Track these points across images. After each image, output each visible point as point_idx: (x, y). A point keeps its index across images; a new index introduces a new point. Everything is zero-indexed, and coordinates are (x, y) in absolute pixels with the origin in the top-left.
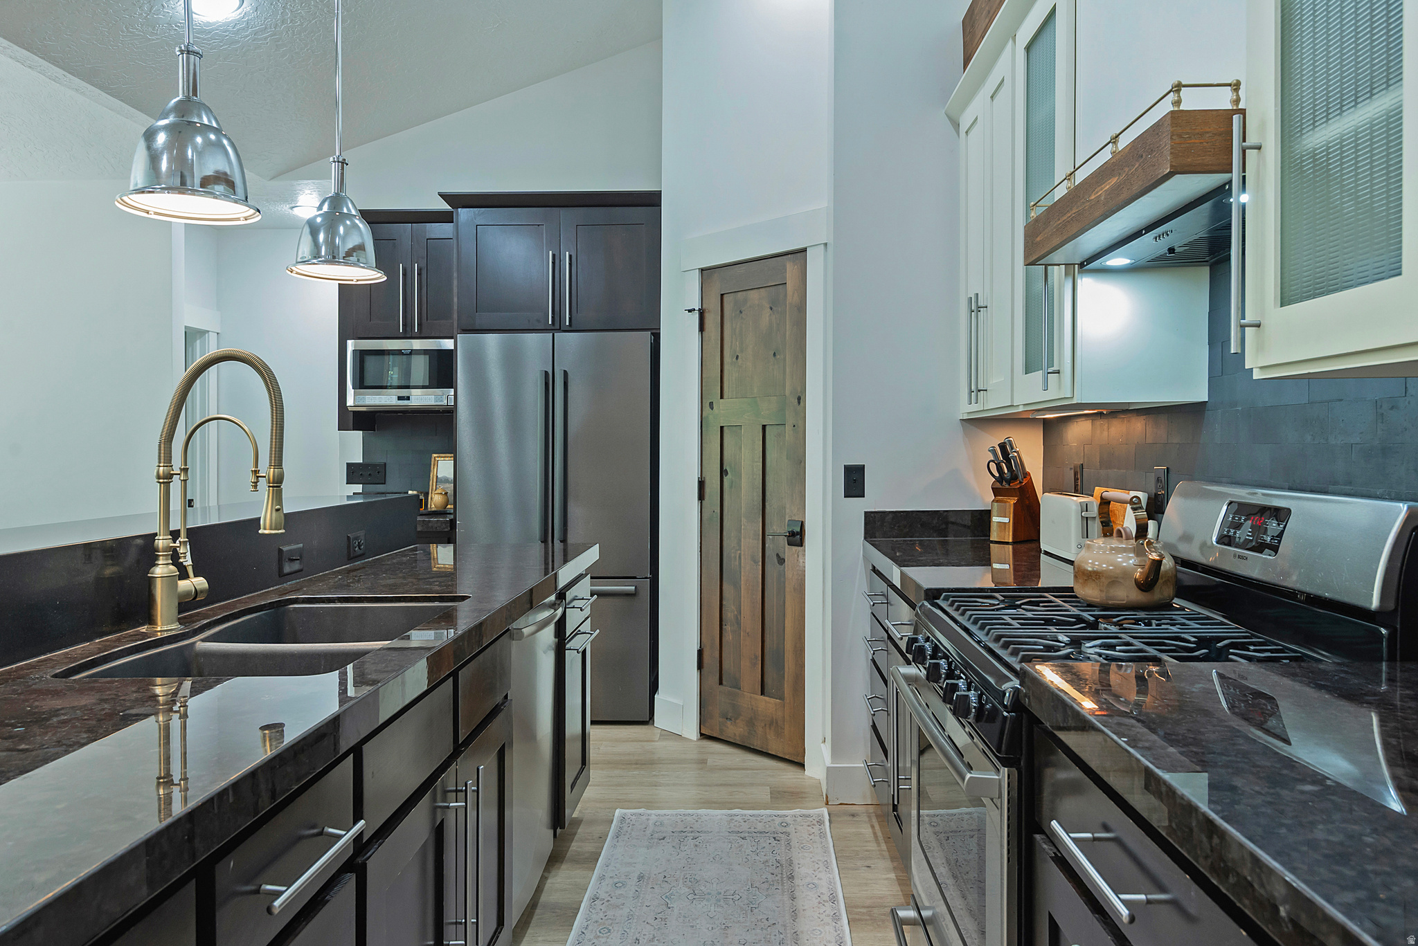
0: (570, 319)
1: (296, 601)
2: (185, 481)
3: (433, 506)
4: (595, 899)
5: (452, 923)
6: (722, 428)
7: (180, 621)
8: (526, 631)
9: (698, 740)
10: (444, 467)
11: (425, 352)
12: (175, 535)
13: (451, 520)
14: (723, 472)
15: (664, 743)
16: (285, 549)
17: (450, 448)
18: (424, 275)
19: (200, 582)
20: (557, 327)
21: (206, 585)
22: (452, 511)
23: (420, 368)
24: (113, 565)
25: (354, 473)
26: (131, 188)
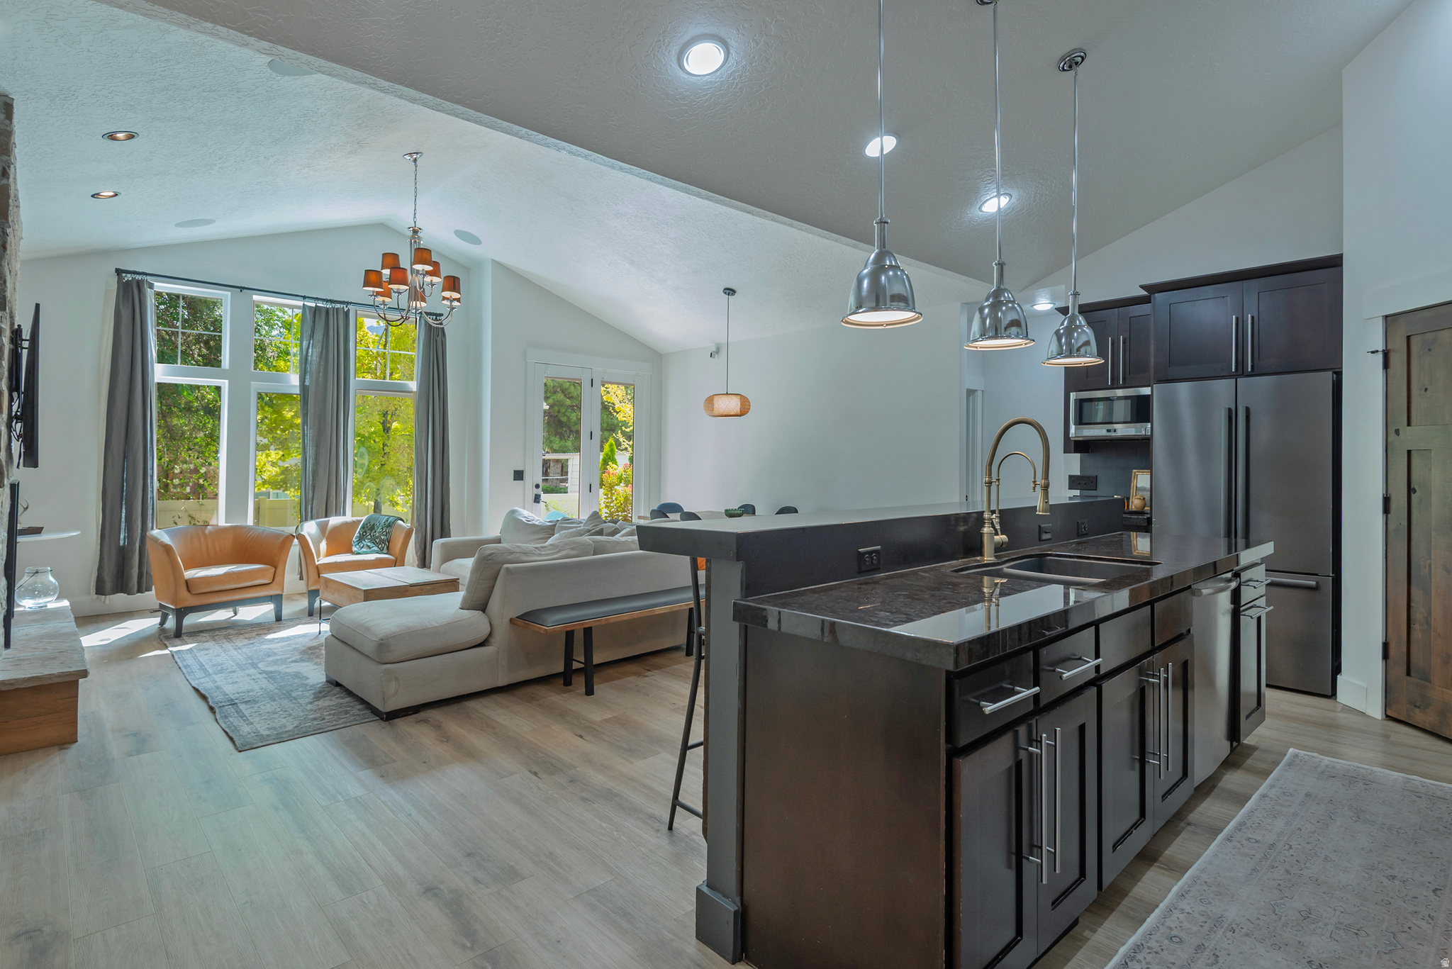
0: (1252, 366)
1: (1050, 555)
2: (998, 485)
3: (1133, 507)
4: (1264, 796)
5: (1151, 753)
6: (1409, 452)
7: (996, 557)
8: (1205, 591)
9: (1382, 719)
10: (1142, 480)
11: (1126, 398)
12: (993, 512)
13: (1148, 518)
14: (1410, 490)
15: (1345, 715)
16: (1042, 526)
17: (1147, 465)
18: (1128, 344)
19: (1004, 538)
20: (1241, 372)
21: (1007, 540)
22: (1149, 512)
23: (1121, 409)
24: (964, 525)
25: (1074, 482)
26: (971, 339)
